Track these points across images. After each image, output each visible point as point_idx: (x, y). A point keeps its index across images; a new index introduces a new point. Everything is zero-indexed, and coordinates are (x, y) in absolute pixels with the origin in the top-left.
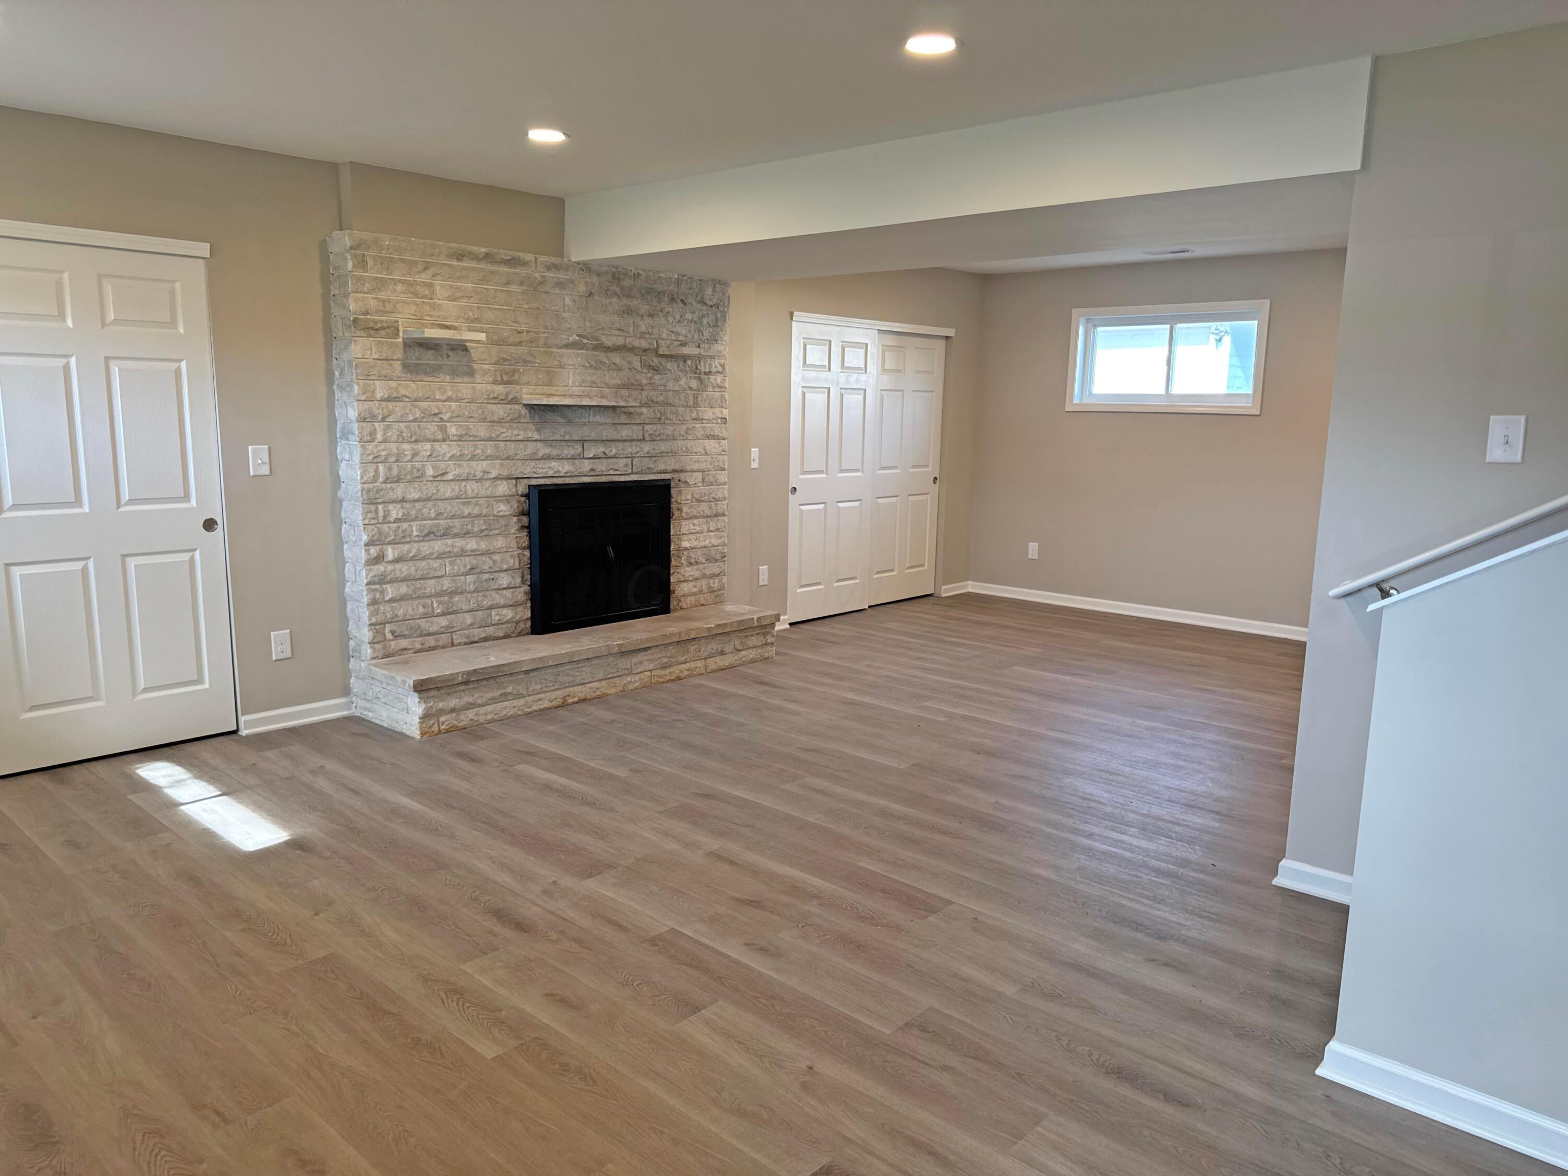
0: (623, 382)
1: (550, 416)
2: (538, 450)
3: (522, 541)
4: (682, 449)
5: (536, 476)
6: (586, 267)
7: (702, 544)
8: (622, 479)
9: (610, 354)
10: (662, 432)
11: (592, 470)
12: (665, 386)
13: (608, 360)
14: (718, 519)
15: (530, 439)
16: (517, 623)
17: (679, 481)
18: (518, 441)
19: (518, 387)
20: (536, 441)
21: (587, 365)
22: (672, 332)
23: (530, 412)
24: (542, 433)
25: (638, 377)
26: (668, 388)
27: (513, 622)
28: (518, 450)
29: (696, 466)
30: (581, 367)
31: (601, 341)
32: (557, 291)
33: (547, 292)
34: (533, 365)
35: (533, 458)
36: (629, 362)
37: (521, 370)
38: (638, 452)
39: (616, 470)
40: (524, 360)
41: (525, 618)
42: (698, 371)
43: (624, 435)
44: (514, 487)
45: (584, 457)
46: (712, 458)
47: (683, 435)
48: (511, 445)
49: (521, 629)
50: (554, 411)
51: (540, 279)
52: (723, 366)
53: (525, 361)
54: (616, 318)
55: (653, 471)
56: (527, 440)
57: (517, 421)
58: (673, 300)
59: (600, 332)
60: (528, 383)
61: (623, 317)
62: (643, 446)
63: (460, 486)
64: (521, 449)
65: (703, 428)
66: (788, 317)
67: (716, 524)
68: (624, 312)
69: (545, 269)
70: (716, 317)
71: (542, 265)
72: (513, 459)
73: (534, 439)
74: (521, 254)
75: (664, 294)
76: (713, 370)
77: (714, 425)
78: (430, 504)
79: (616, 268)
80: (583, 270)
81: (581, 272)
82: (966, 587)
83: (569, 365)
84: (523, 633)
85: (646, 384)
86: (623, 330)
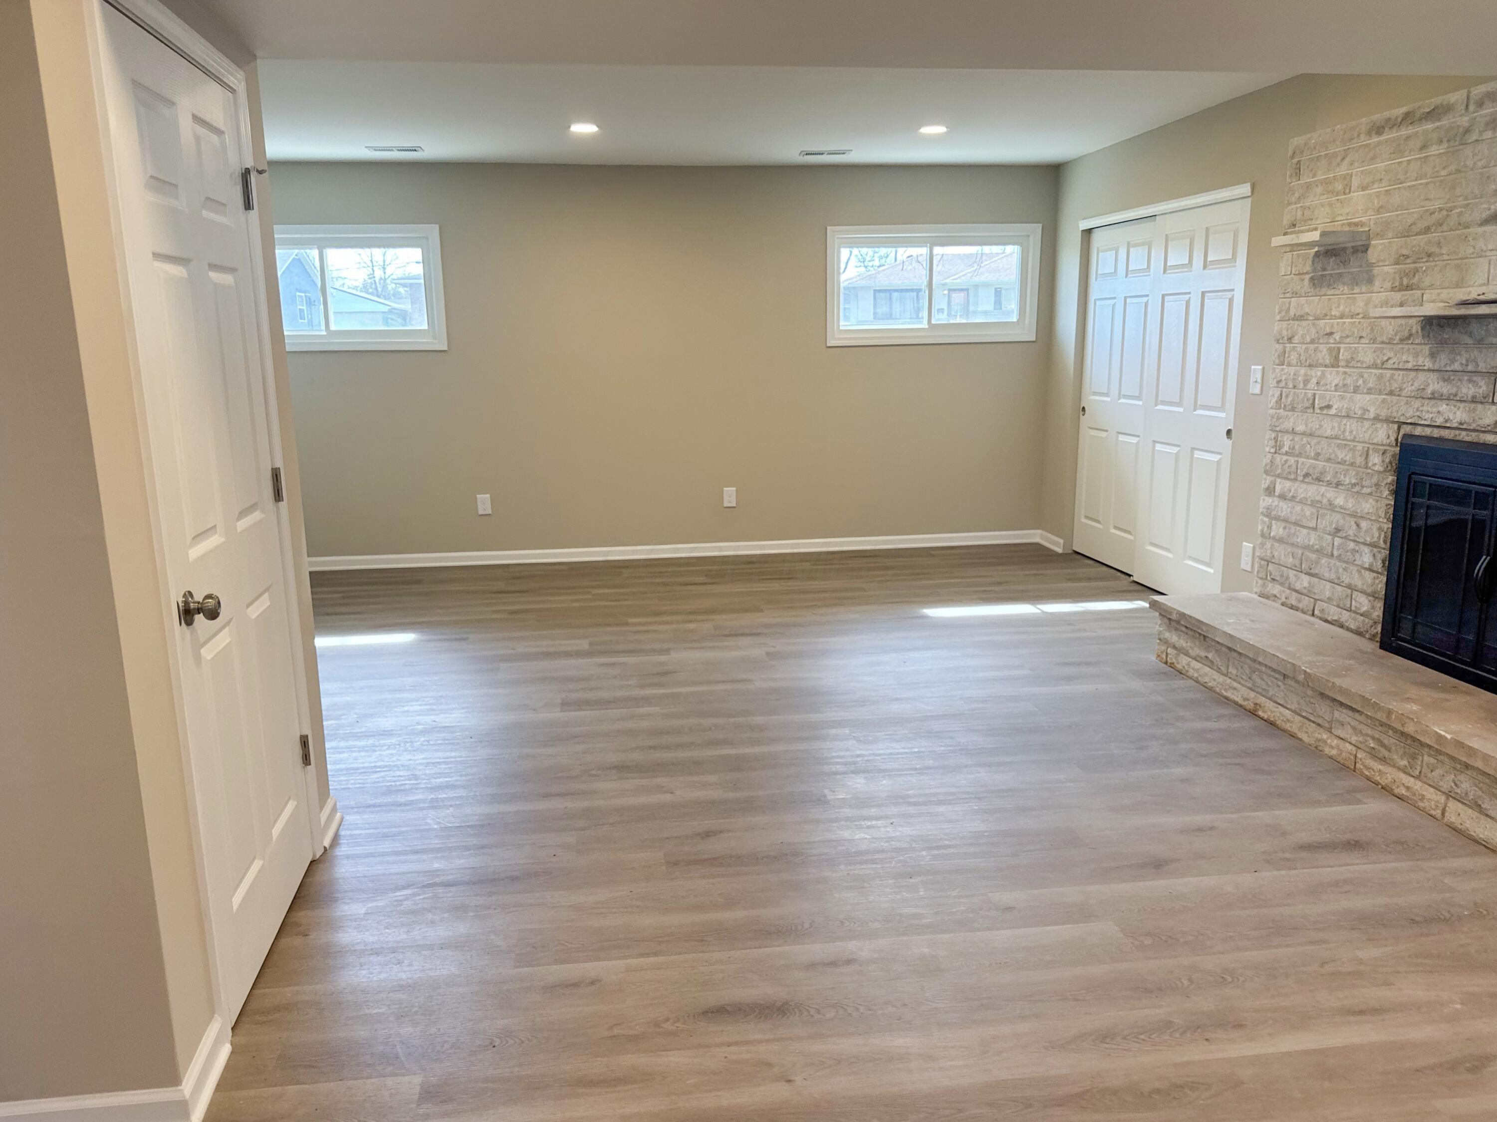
2: (1428, 384)
15: (1422, 368)
18: (1406, 369)
20: (1429, 370)
23: (1424, 327)
24: (1438, 360)
28: (1404, 383)
33: (1474, 141)
34: (1438, 259)
35: (1420, 395)
37: (1424, 269)
40: (1428, 253)
44: (1394, 434)
45: (1492, 402)
48: (1398, 375)
56: (1417, 370)
57: (1408, 342)
63: (1340, 424)
64: (1408, 382)
72: (1397, 396)
73: (1425, 368)
78: (1314, 441)
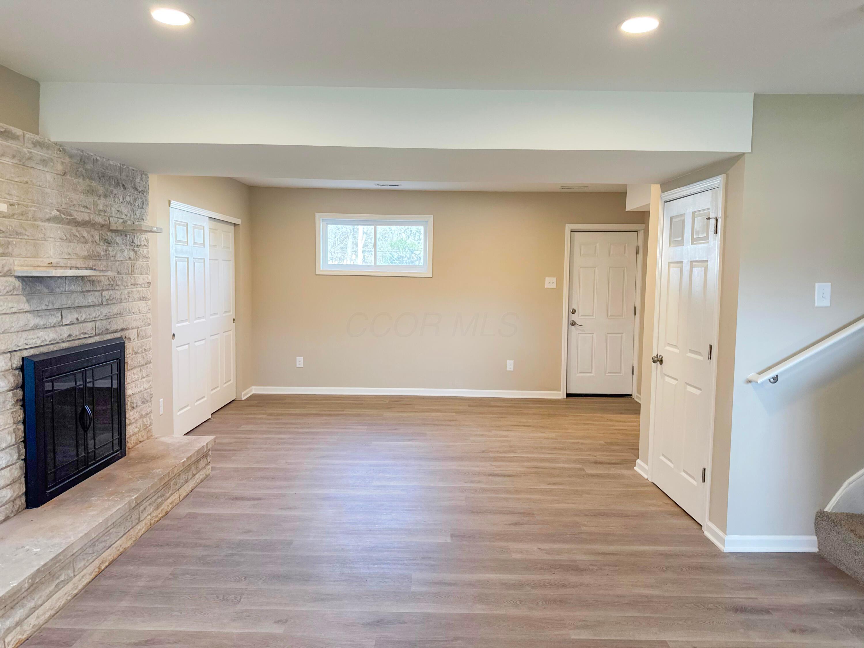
0: (89, 254)
1: (39, 287)
2: (29, 321)
3: (17, 416)
4: (126, 311)
5: (27, 347)
6: (61, 148)
7: (139, 390)
8: (90, 341)
9: (79, 229)
10: (114, 297)
11: (70, 335)
12: (115, 257)
13: (79, 234)
14: (147, 367)
15: (22, 311)
16: (14, 501)
17: (125, 338)
18: (12, 313)
19: (11, 260)
20: (28, 311)
21: (65, 238)
22: (118, 211)
23: (22, 284)
24: (31, 303)
25: (98, 249)
26: (116, 259)
27: (9, 502)
28: (12, 323)
29: (134, 324)
30: (59, 240)
31: (73, 216)
32: (41, 167)
33: (33, 168)
34: (23, 237)
35: (25, 329)
36: (92, 236)
37: (14, 242)
38: (100, 315)
39: (86, 333)
40: (17, 232)
41: (20, 494)
42: (133, 244)
43: (90, 301)
44: (9, 361)
45: (62, 325)
46: (143, 316)
47: (126, 299)
48: (6, 318)
49: (18, 506)
50: (41, 282)
51: (28, 154)
52: (147, 240)
53: (17, 234)
54: (82, 197)
55: (110, 332)
56: (19, 312)
57: (10, 294)
58: (118, 184)
59: (72, 208)
60: (19, 256)
61: (88, 196)
62: (102, 309)
64: (15, 322)
65: (138, 291)
66: (167, 203)
67: (147, 371)
68: (88, 191)
69: (31, 146)
70: (143, 201)
71: (30, 142)
72: (8, 333)
73: (25, 310)
74: (11, 128)
75: (112, 179)
76: (143, 244)
77: (143, 289)
79: (82, 151)
80: (60, 151)
81: (58, 152)
82: (251, 390)
83: (50, 238)
84: (20, 510)
85: (103, 255)
86: (87, 207)
